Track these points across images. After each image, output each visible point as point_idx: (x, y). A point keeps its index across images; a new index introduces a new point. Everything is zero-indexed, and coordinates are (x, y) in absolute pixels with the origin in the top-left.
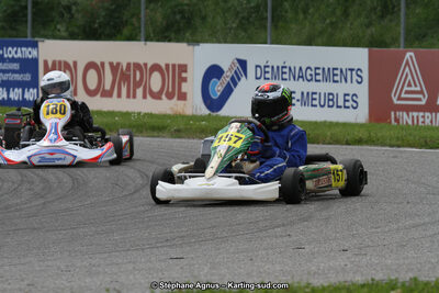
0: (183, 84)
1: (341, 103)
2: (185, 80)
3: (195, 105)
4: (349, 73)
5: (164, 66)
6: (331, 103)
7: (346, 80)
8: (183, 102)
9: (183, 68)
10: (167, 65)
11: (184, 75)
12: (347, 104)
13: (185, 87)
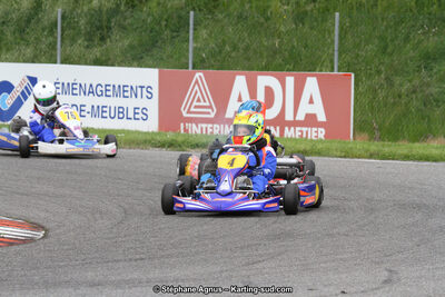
1: (131, 115)
4: (139, 89)
6: (121, 115)
7: (136, 96)
12: (137, 116)
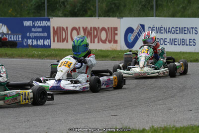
0: (116, 36)
1: (188, 43)
2: (117, 34)
3: (121, 46)
4: (191, 29)
5: (107, 29)
6: (183, 43)
7: (190, 33)
8: (116, 44)
9: (116, 29)
10: (108, 28)
11: (116, 32)
12: (191, 44)
13: (117, 38)
